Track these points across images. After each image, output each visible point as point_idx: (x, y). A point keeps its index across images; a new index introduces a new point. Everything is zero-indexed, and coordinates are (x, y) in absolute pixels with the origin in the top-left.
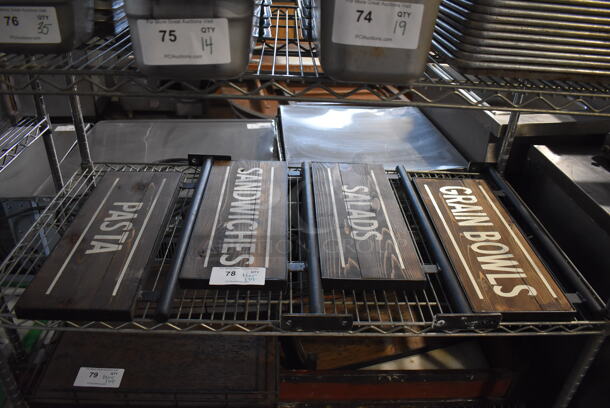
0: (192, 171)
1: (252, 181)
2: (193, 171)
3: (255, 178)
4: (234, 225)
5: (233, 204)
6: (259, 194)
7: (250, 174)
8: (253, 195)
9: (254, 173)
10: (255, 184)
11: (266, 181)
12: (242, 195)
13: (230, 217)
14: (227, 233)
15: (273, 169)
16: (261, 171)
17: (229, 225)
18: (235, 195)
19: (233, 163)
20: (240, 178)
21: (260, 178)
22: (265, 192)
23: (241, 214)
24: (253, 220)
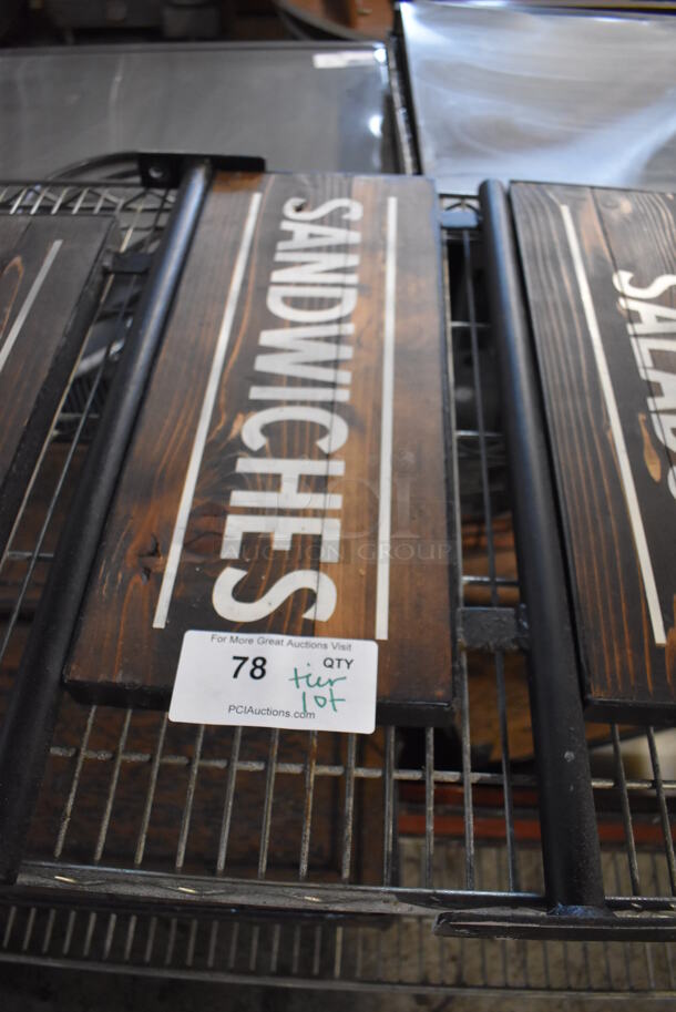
0: (152, 201)
1: (329, 249)
2: (156, 204)
3: (338, 235)
4: (267, 430)
5: (267, 338)
6: (350, 301)
7: (320, 221)
8: (332, 303)
9: (335, 219)
10: (338, 260)
11: (372, 248)
12: (296, 303)
13: (256, 393)
14: (244, 465)
15: (392, 203)
16: (356, 212)
17: (251, 430)
18: (276, 306)
19: (270, 180)
20: (288, 236)
21: (354, 237)
22: (370, 290)
23: (292, 381)
24: (330, 406)
